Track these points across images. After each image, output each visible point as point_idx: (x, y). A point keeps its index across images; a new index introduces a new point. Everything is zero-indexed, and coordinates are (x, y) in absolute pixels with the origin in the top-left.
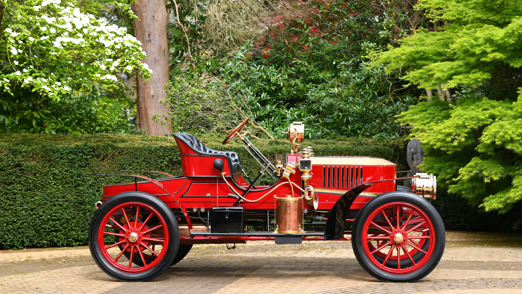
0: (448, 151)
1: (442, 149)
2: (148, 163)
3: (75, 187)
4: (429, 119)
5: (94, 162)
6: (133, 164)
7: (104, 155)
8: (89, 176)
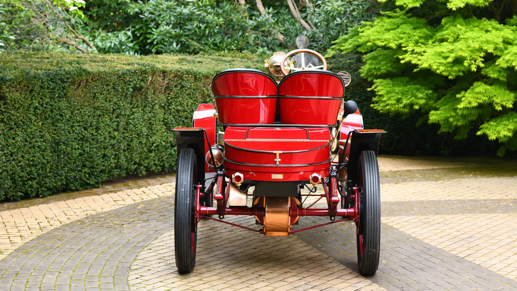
1: (444, 73)
2: (117, 90)
3: (52, 124)
5: (71, 91)
6: (104, 92)
7: (79, 81)
8: (67, 109)
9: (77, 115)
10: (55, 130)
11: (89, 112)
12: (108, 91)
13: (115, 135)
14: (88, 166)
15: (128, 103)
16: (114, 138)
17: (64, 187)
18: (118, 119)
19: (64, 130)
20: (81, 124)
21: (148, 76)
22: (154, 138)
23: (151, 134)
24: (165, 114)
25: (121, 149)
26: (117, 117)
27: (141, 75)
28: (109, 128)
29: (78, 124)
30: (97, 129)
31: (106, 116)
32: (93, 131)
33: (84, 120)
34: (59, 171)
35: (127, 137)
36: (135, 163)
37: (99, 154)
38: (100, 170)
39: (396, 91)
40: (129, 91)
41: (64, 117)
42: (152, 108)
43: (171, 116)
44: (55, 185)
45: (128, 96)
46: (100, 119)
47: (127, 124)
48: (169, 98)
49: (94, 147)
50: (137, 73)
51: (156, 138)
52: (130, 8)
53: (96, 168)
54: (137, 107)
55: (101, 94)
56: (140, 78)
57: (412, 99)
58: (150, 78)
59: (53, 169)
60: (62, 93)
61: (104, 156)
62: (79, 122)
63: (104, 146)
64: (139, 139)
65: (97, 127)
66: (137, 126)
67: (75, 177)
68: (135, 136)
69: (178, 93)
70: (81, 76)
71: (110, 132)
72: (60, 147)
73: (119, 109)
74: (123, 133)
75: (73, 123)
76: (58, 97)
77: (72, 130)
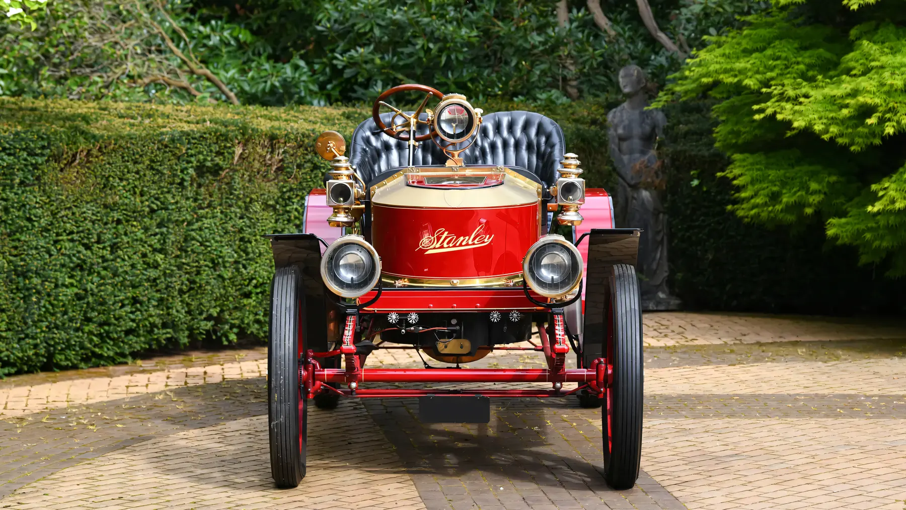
0: (852, 144)
1: (840, 141)
2: (158, 172)
3: (9, 235)
4: (777, 71)
5: (51, 172)
6: (128, 176)
7: (70, 153)
8: (42, 207)
9: (65, 219)
10: (16, 248)
11: (93, 214)
12: (137, 172)
13: (156, 261)
14: (95, 320)
15: (188, 199)
16: (156, 266)
17: (45, 360)
18: (164, 230)
19: (36, 248)
20: (75, 237)
21: (233, 146)
22: (253, 267)
23: (245, 260)
24: (276, 221)
25: (174, 288)
26: (160, 225)
27: (217, 143)
28: (143, 246)
29: (70, 237)
30: (114, 247)
31: (135, 223)
32: (105, 252)
33: (81, 229)
34: (28, 328)
35: (188, 264)
36: (209, 318)
37: (121, 298)
38: (124, 328)
39: (770, 178)
40: (188, 173)
41: (36, 224)
42: (247, 209)
43: (291, 225)
44: (20, 355)
45: (185, 184)
46: (120, 227)
47: (186, 240)
48: (285, 190)
49: (109, 284)
50: (206, 139)
51: (258, 269)
52: (323, 12)
53: (115, 325)
54: (209, 206)
55: (121, 180)
56: (215, 148)
57: (799, 193)
58: (238, 150)
59: (16, 324)
60: (29, 177)
61: (135, 301)
62: (72, 233)
63: (131, 281)
64: (215, 270)
65: (115, 244)
66: (208, 244)
67: (68, 340)
68: (206, 263)
69: (306, 179)
70: (75, 143)
71: (144, 255)
72: (27, 282)
73: (166, 209)
74: (177, 257)
75: (58, 234)
76: (22, 183)
77: (56, 248)
